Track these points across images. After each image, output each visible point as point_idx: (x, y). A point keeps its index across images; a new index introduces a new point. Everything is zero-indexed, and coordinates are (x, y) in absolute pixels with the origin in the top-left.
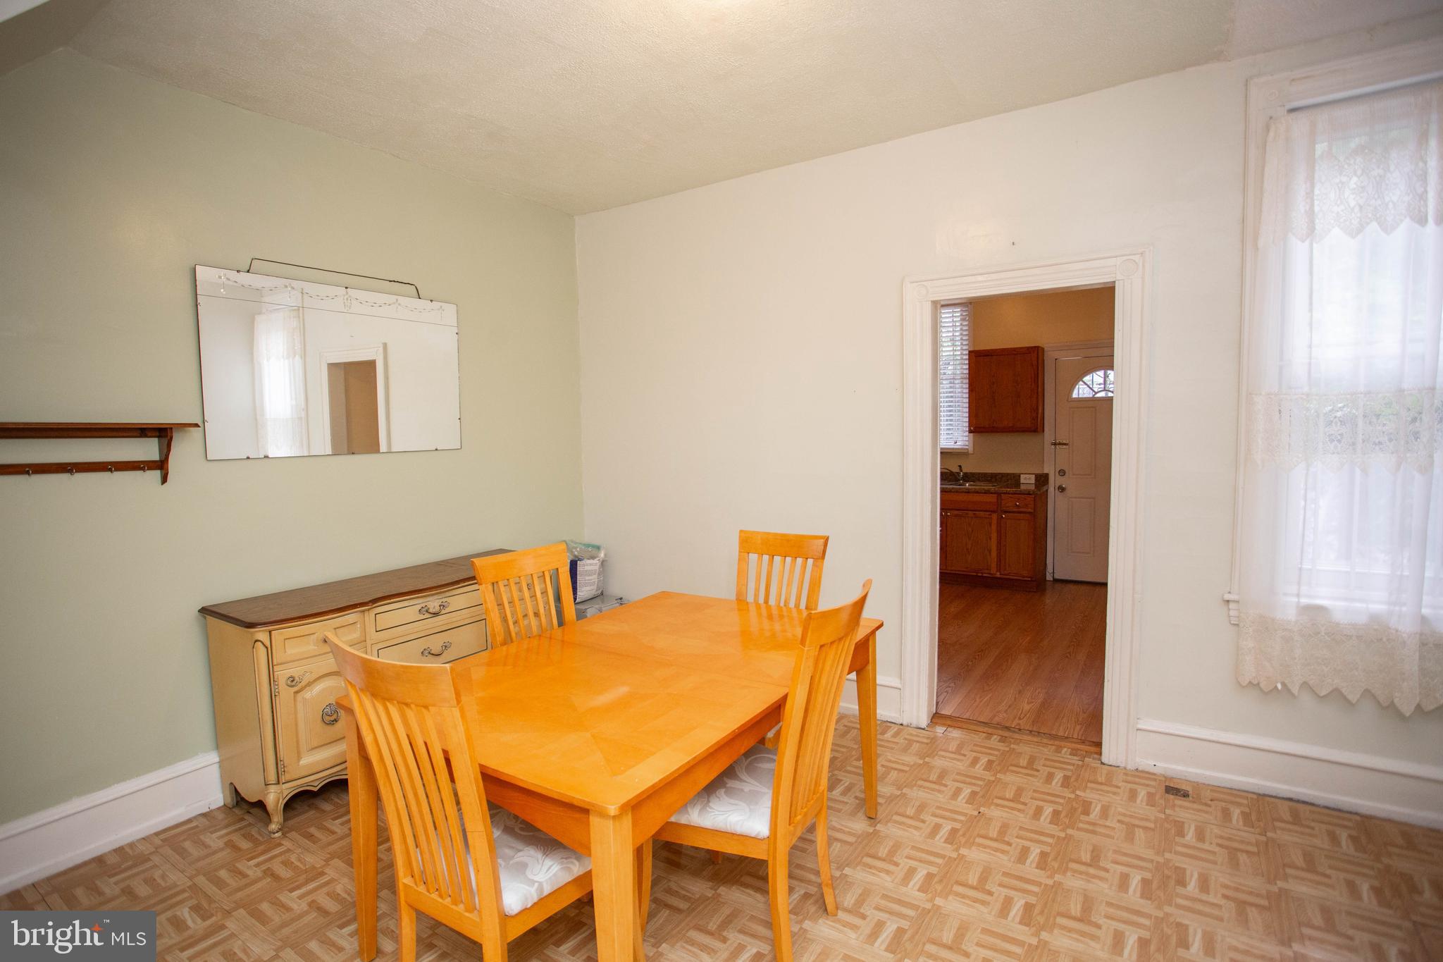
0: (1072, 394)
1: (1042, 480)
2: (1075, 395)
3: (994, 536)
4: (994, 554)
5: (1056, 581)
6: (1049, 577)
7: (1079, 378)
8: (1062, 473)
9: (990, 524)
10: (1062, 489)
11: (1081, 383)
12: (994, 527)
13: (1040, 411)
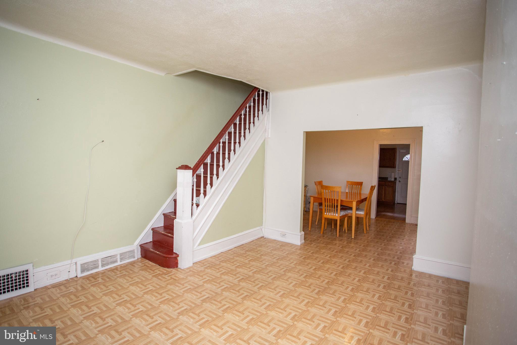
0: (403, 159)
1: (395, 179)
2: (404, 160)
3: (383, 192)
4: (383, 196)
5: (397, 203)
6: (396, 202)
7: (405, 156)
8: (400, 177)
9: (383, 189)
10: (400, 181)
11: (405, 157)
12: (384, 189)
13: (395, 163)
